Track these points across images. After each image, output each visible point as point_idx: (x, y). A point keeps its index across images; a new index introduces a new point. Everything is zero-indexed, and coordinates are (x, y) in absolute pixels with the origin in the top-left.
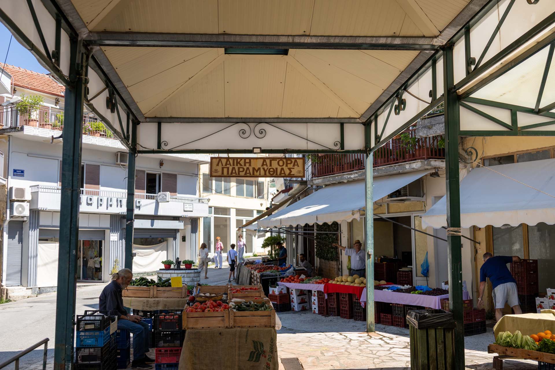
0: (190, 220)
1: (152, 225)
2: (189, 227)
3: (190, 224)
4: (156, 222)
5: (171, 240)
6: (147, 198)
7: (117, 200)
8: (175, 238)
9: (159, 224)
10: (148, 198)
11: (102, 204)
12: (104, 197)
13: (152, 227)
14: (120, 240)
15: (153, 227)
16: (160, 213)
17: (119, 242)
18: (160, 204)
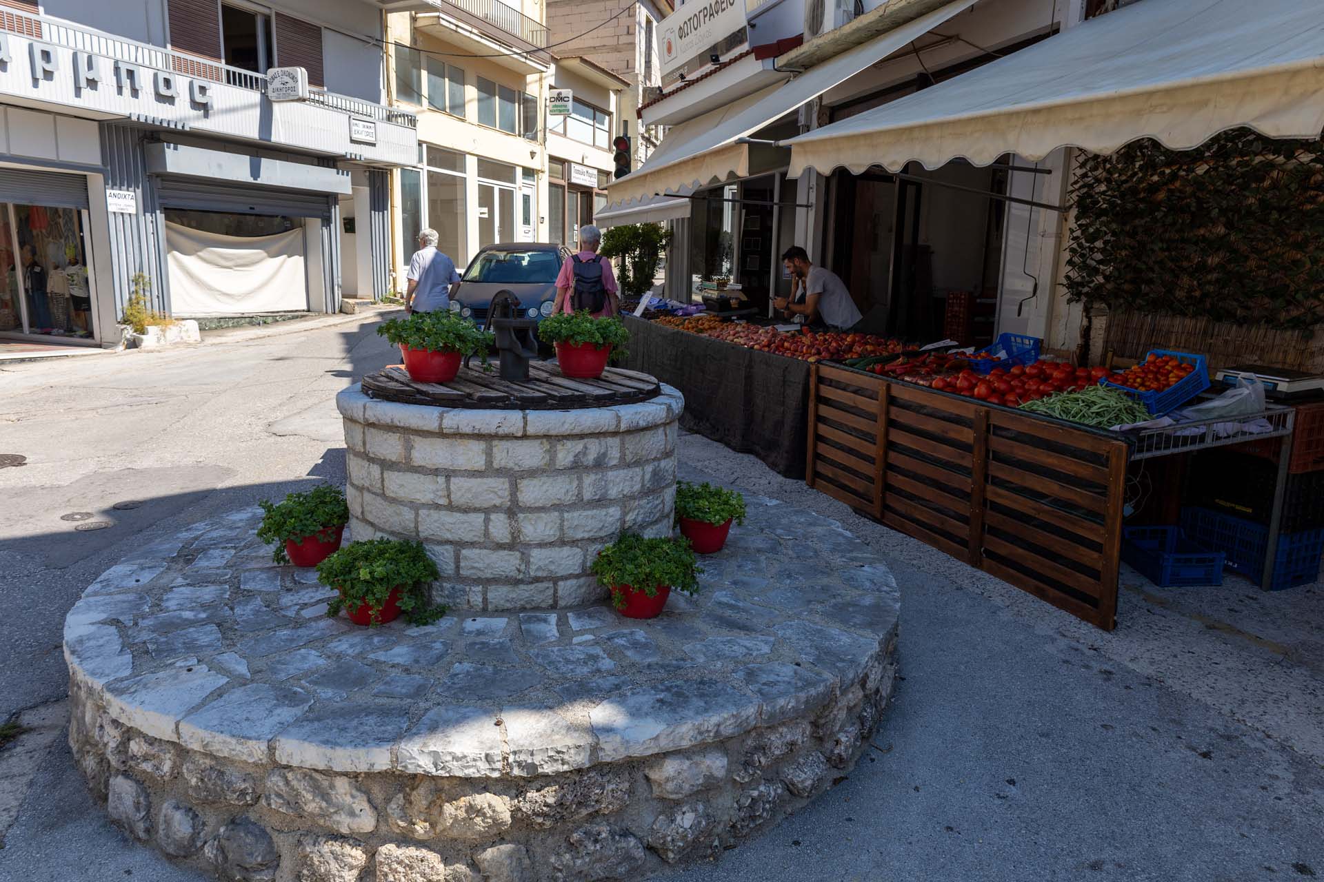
0: (367, 174)
1: (255, 172)
2: (365, 191)
3: (367, 182)
4: (266, 163)
5: (314, 223)
6: (229, 82)
7: (117, 69)
8: (327, 221)
9: (276, 173)
10: (232, 79)
11: (51, 73)
12: (59, 49)
13: (255, 179)
14: (148, 215)
15: (259, 181)
16: (280, 136)
17: (142, 218)
18: (276, 108)
